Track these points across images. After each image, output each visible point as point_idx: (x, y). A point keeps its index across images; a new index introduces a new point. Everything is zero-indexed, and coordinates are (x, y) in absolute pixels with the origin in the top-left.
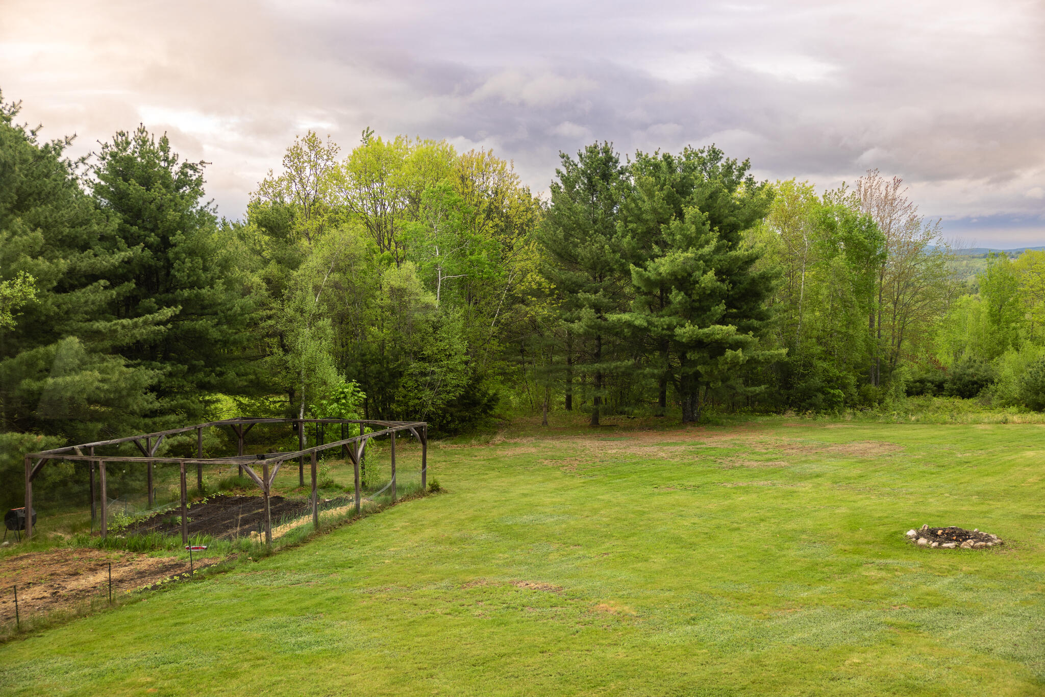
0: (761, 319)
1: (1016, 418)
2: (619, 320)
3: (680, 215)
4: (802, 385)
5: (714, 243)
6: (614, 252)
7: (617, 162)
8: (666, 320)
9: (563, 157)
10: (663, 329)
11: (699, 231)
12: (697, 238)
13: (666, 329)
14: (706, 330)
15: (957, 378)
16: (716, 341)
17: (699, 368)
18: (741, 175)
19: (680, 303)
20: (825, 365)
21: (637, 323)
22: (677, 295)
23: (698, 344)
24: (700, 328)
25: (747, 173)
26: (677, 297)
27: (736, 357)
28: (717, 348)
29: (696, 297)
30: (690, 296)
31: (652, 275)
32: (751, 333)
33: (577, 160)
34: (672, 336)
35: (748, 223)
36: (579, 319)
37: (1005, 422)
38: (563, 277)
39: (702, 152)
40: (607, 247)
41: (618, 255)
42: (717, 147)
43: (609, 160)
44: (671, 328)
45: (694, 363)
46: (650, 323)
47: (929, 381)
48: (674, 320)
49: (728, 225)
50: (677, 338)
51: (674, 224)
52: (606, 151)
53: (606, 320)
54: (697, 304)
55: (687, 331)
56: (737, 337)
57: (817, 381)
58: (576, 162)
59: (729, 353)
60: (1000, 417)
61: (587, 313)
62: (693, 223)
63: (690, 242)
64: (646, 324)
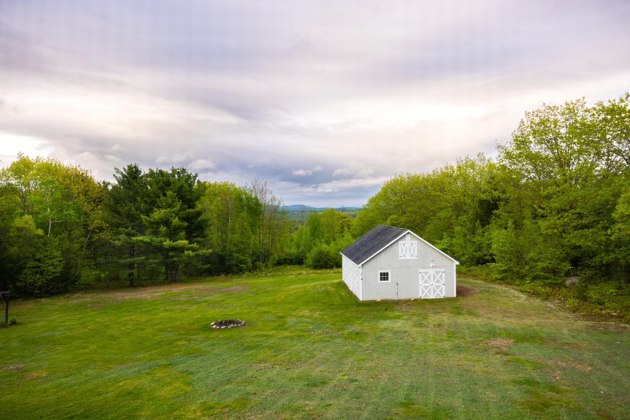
0: (205, 237)
1: (304, 272)
2: (137, 239)
3: (165, 195)
4: (228, 263)
5: (178, 206)
6: (137, 210)
7: (140, 172)
8: (160, 239)
9: (116, 169)
10: (158, 243)
11: (173, 201)
12: (173, 204)
13: (160, 243)
14: (176, 243)
15: (297, 258)
16: (180, 247)
17: (174, 259)
18: (195, 179)
19: (165, 231)
20: (237, 255)
21: (145, 240)
22: (163, 228)
23: (173, 249)
24: (173, 242)
25: (197, 179)
26: (163, 229)
27: (189, 254)
28: (181, 249)
29: (172, 229)
30: (169, 229)
31: (152, 220)
32: (195, 243)
33: (123, 171)
34: (162, 245)
35: (197, 199)
36: (119, 240)
37: (300, 274)
38: (113, 221)
39: (179, 169)
40: (133, 208)
41: (139, 212)
42: (184, 168)
43: (137, 171)
44: (161, 242)
45: (172, 257)
46: (151, 240)
47: (288, 259)
48: (163, 239)
49: (188, 199)
50: (164, 246)
51: (162, 198)
52: (135, 167)
53: (131, 239)
54: (173, 232)
55: (167, 243)
56: (190, 245)
57: (233, 262)
58: (122, 171)
59: (186, 252)
60: (299, 272)
61: (123, 236)
62: (170, 198)
63: (170, 206)
64: (149, 241)
